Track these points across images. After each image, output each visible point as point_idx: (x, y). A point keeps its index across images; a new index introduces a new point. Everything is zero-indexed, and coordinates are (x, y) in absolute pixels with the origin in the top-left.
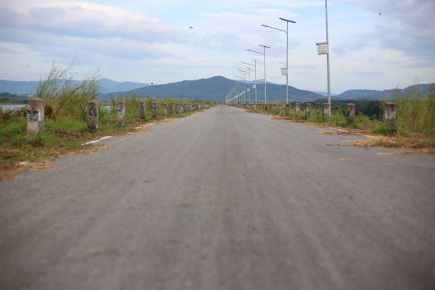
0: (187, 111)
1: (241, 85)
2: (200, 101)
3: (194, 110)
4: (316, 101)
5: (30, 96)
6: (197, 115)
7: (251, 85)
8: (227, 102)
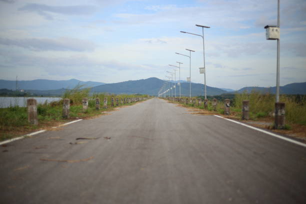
0: (133, 102)
1: (170, 84)
2: (141, 95)
3: (137, 101)
4: (222, 95)
5: (22, 91)
6: (138, 104)
7: (177, 84)
8: (159, 95)
